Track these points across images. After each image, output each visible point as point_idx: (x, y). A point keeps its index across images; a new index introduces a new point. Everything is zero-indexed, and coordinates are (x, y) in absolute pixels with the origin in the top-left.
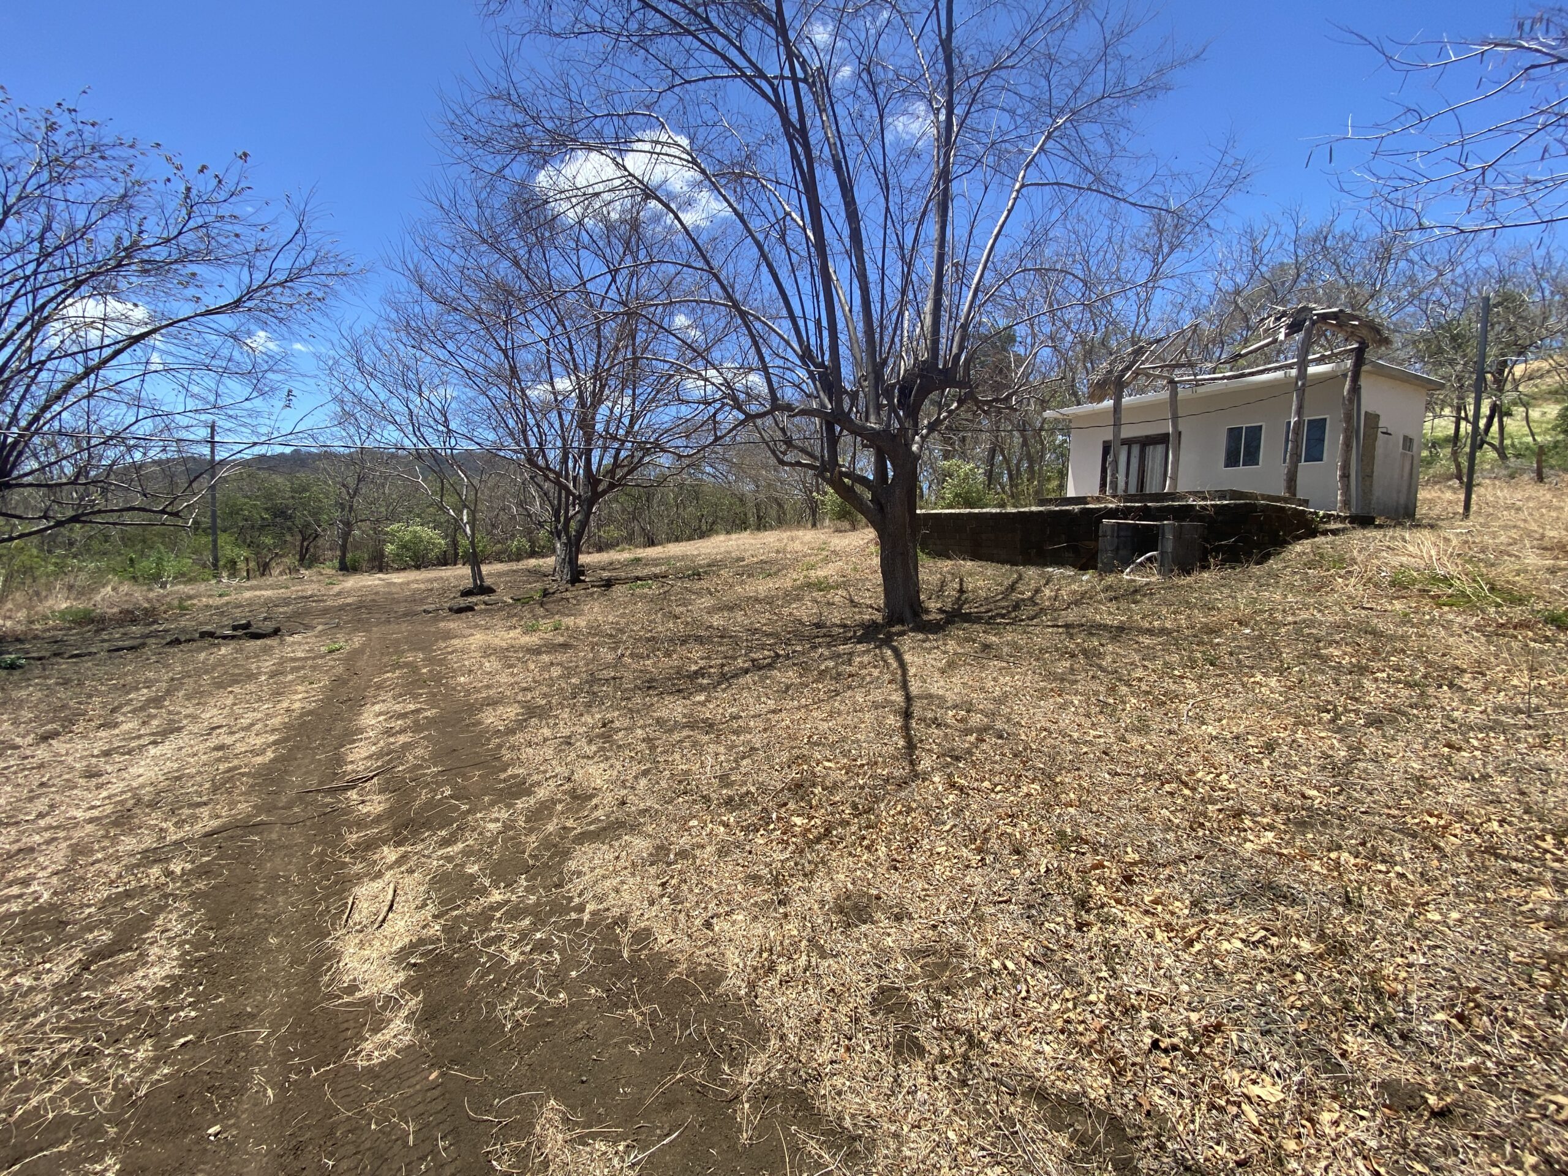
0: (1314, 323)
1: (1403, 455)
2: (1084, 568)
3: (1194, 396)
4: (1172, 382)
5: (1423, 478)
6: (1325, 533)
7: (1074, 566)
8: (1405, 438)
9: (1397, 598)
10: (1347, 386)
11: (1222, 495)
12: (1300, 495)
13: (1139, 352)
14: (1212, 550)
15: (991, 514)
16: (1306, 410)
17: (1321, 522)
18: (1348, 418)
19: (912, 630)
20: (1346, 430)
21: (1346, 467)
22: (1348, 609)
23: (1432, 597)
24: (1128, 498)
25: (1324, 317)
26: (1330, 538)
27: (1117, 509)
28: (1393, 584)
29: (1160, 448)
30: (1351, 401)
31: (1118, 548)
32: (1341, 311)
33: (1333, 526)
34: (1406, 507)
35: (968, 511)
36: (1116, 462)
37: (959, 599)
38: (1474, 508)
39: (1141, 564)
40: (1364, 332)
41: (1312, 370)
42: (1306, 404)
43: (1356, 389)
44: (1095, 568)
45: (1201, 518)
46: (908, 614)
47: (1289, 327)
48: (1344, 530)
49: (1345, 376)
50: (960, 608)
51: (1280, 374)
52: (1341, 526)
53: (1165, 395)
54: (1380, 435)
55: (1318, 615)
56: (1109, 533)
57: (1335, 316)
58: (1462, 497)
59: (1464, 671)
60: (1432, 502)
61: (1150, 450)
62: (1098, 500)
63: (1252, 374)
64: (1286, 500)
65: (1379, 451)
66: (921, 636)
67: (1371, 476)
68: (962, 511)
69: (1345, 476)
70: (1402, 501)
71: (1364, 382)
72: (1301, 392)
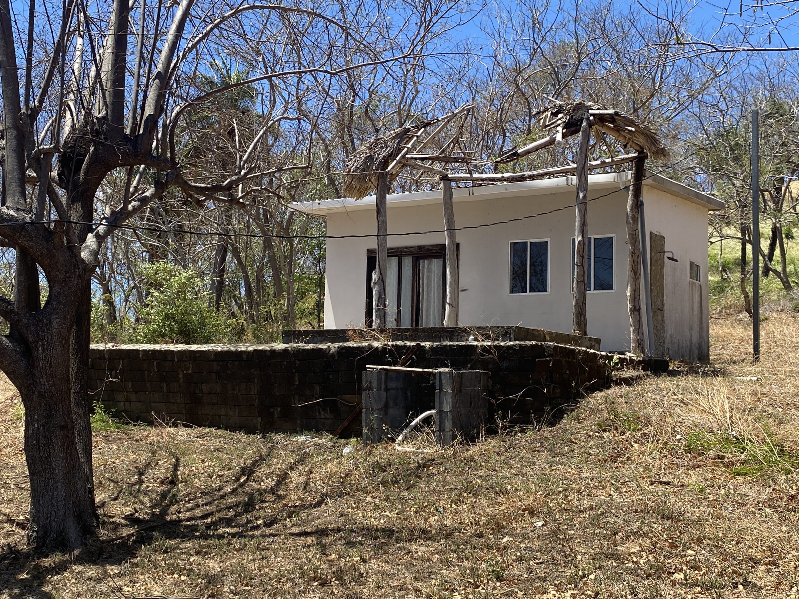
0: (590, 125)
1: (692, 285)
2: (345, 434)
3: (471, 198)
4: (445, 178)
5: (714, 309)
6: (619, 382)
7: (332, 432)
8: (692, 264)
9: (694, 468)
10: (629, 202)
11: (506, 333)
12: (591, 334)
13: (404, 136)
14: (500, 407)
15: (216, 353)
16: (589, 228)
17: (614, 368)
18: (634, 239)
19: (79, 560)
20: (633, 254)
21: (635, 298)
22: (644, 484)
23: (726, 466)
24: (398, 334)
25: (601, 119)
26: (625, 389)
27: (384, 349)
28: (689, 449)
29: (436, 264)
30: (634, 219)
31: (386, 406)
32: (616, 114)
33: (627, 373)
34: (700, 347)
35: (181, 347)
36: (382, 280)
37: (164, 496)
38: (763, 348)
39: (416, 427)
40: (641, 141)
41: (593, 179)
42: (589, 221)
43: (638, 206)
44: (358, 434)
45: (484, 364)
46: (73, 532)
47: (567, 126)
48: (638, 378)
49: (627, 188)
50: (164, 512)
51: (560, 181)
52: (634, 373)
53: (438, 195)
54: (666, 260)
55: (615, 496)
56: (375, 384)
57: (612, 118)
58: (751, 333)
59: (757, 562)
60: (724, 339)
61: (424, 264)
62: (361, 335)
63: (532, 178)
64: (575, 340)
65: (668, 281)
66: (92, 571)
67: (661, 310)
68: (172, 347)
69: (636, 310)
70: (695, 340)
71: (647, 197)
72: (583, 204)
